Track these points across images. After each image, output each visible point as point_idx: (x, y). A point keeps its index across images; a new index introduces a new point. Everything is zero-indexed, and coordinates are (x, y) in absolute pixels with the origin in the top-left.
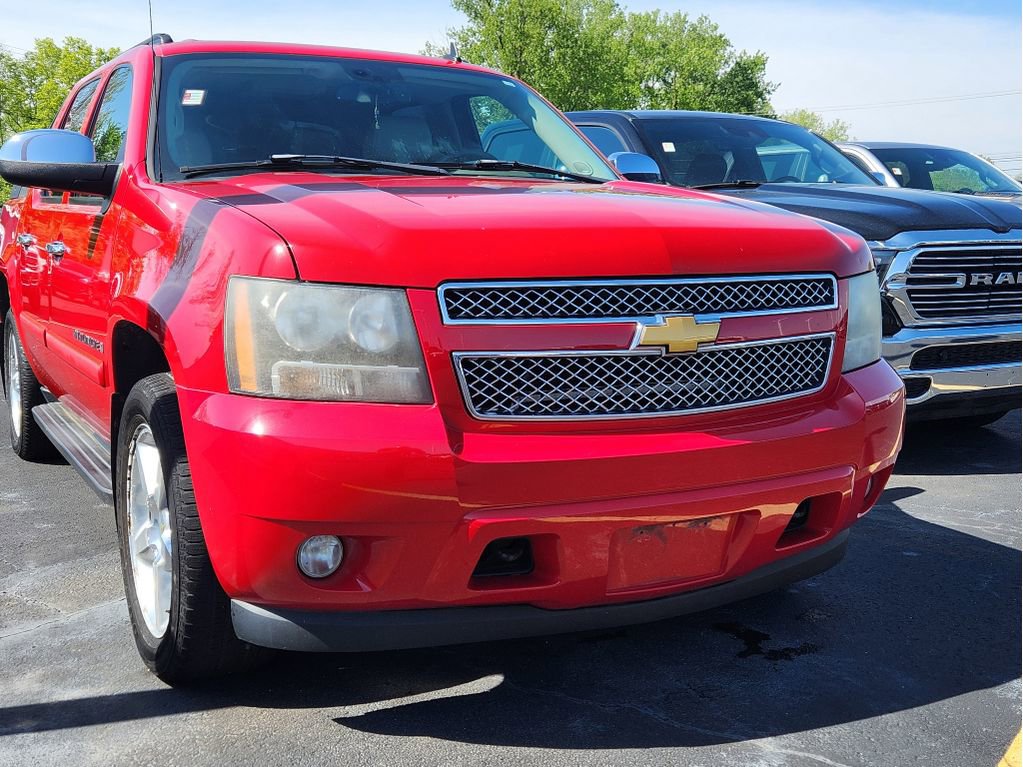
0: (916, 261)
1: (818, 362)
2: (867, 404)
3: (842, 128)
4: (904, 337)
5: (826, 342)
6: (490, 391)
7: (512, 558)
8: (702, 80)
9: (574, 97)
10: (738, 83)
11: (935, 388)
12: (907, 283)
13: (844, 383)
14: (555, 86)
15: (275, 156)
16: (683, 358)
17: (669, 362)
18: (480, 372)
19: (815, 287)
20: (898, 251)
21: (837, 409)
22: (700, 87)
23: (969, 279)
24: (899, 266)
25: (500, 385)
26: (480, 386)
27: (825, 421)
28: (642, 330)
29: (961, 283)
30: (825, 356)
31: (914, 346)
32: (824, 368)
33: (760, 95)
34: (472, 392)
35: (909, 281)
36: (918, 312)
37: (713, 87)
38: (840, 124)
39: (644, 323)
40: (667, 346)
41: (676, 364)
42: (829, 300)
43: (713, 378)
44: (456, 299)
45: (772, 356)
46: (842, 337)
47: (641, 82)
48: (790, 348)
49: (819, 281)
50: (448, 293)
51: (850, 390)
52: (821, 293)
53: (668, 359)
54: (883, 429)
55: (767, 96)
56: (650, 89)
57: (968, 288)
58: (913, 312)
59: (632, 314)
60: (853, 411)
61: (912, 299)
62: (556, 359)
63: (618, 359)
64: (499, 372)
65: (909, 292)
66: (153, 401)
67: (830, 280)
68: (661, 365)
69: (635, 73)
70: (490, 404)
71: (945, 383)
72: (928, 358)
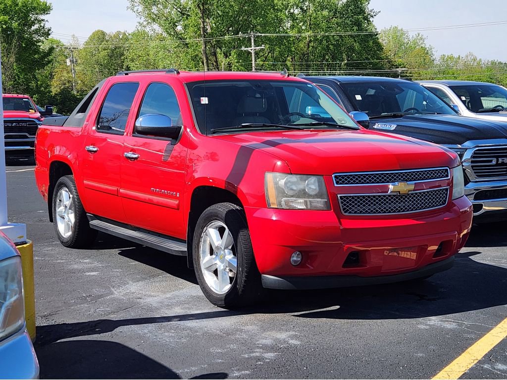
0: (475, 153)
1: (444, 197)
2: (461, 211)
3: (421, 39)
4: (471, 185)
5: (447, 190)
6: (348, 206)
7: (354, 259)
8: (327, 8)
9: (241, 21)
10: (351, 10)
11: (484, 209)
12: (471, 163)
13: (453, 203)
14: (228, 13)
15: (243, 124)
16: (404, 196)
17: (399, 197)
18: (345, 201)
19: (442, 172)
20: (467, 149)
21: (451, 212)
22: (325, 13)
23: (498, 161)
24: (467, 155)
25: (350, 204)
26: (345, 205)
27: (447, 216)
28: (391, 187)
29: (494, 162)
30: (446, 195)
31: (475, 190)
32: (446, 198)
33: (366, 18)
34: (343, 207)
35: (472, 162)
36: (476, 175)
37: (335, 13)
38: (420, 36)
39: (392, 185)
40: (399, 192)
41: (402, 197)
42: (447, 176)
43: (408, 202)
44: (338, 178)
45: (430, 195)
46: (452, 187)
47: (286, 10)
48: (432, 192)
49: (443, 170)
50: (335, 177)
51: (455, 206)
52: (444, 173)
53: (399, 196)
54: (466, 221)
55: (371, 19)
56: (292, 14)
57: (497, 164)
58: (474, 175)
59: (388, 182)
60: (456, 212)
61: (474, 170)
62: (366, 196)
63: (384, 196)
64: (350, 200)
65: (472, 166)
66: (225, 212)
67: (447, 169)
68: (397, 198)
69: (282, 4)
70: (348, 210)
71: (488, 206)
72: (481, 195)
